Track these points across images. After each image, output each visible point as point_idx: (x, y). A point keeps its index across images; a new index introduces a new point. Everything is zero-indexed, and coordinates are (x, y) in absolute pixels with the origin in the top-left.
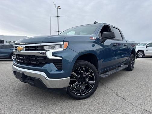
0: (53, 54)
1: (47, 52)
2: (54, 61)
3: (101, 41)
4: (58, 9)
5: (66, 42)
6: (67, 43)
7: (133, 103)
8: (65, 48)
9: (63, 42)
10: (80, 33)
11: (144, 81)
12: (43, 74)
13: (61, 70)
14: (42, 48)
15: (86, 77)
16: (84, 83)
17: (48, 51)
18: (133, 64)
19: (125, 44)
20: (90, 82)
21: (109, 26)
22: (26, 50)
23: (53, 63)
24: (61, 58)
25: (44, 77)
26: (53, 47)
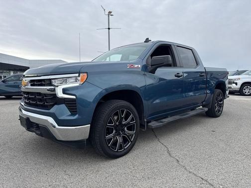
0: (65, 91)
1: (56, 88)
2: (66, 101)
3: (150, 70)
4: (109, 16)
5: (84, 73)
6: (86, 74)
7: (188, 168)
8: (82, 81)
9: (79, 73)
10: (130, 56)
11: (228, 134)
12: (51, 120)
13: (76, 114)
14: (49, 82)
15: (125, 125)
16: (121, 133)
17: (57, 86)
18: (221, 106)
19: (202, 72)
20: (130, 132)
21: (170, 45)
22: (32, 85)
23: (64, 103)
24: (74, 97)
25: (52, 124)
26: (65, 80)
